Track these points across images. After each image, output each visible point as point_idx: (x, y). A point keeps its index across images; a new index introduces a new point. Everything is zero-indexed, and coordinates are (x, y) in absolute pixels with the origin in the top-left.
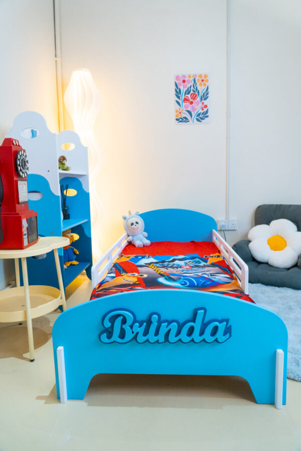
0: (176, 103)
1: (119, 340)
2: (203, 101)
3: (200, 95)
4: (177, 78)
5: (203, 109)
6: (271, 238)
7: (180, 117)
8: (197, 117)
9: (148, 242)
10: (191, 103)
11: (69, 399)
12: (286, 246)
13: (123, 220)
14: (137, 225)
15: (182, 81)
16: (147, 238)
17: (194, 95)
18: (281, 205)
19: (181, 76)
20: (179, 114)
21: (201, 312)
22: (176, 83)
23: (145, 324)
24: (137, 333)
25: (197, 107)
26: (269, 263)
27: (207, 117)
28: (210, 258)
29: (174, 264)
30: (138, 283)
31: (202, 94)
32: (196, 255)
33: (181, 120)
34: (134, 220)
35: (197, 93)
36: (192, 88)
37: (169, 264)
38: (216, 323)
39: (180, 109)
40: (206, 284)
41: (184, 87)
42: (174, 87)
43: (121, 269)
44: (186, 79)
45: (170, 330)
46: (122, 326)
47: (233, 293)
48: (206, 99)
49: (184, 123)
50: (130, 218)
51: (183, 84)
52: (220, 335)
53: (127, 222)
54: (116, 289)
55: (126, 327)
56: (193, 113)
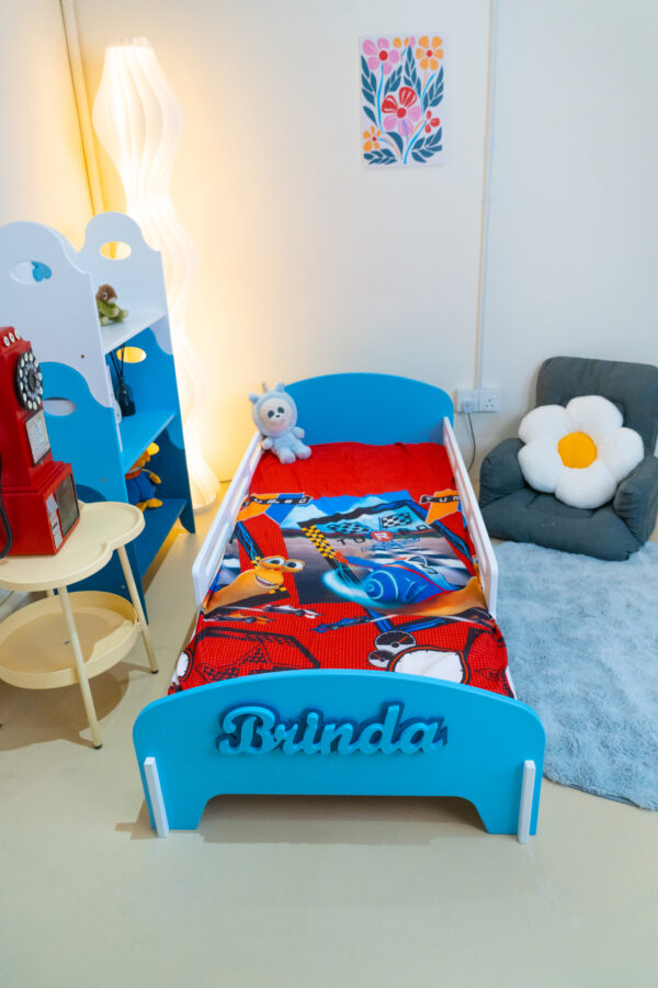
0: (363, 112)
1: (252, 750)
2: (429, 108)
3: (422, 91)
4: (367, 45)
5: (428, 130)
6: (566, 438)
7: (373, 149)
8: (416, 151)
9: (305, 451)
10: (402, 113)
11: (171, 828)
12: (595, 457)
13: (251, 404)
14: (281, 414)
15: (378, 56)
16: (304, 441)
17: (407, 93)
18: (596, 361)
19: (375, 41)
20: (373, 143)
21: (394, 709)
22: (363, 59)
23: (296, 727)
24: (283, 742)
25: (415, 124)
26: (558, 495)
27: (440, 148)
28: (432, 504)
29: (358, 525)
30: (283, 589)
31: (427, 91)
32: (404, 495)
33: (376, 157)
34: (273, 404)
35: (414, 88)
36: (403, 73)
37: (348, 525)
38: (421, 726)
39: (373, 129)
40: (417, 592)
41: (385, 70)
42: (359, 71)
43: (251, 545)
44: (388, 51)
45: (339, 737)
46: (255, 730)
47: (465, 620)
48: (435, 103)
49: (382, 165)
50: (266, 399)
51: (381, 62)
52: (426, 742)
53: (259, 408)
54: (243, 612)
55: (264, 732)
56: (404, 139)
